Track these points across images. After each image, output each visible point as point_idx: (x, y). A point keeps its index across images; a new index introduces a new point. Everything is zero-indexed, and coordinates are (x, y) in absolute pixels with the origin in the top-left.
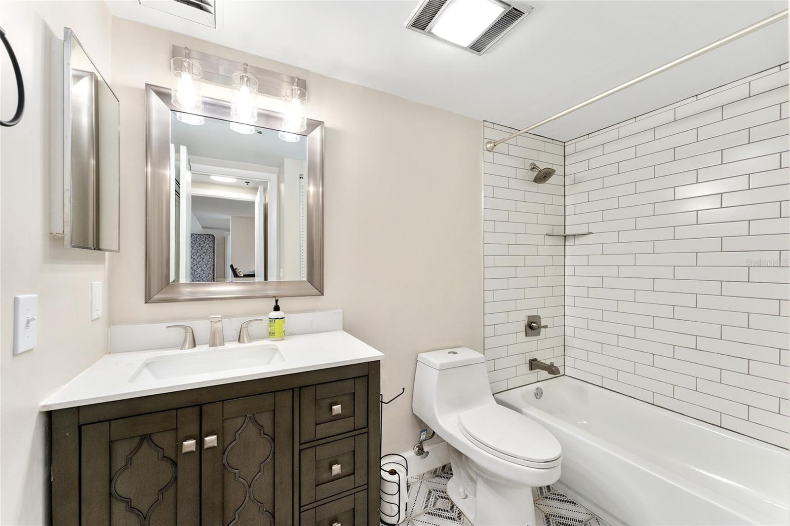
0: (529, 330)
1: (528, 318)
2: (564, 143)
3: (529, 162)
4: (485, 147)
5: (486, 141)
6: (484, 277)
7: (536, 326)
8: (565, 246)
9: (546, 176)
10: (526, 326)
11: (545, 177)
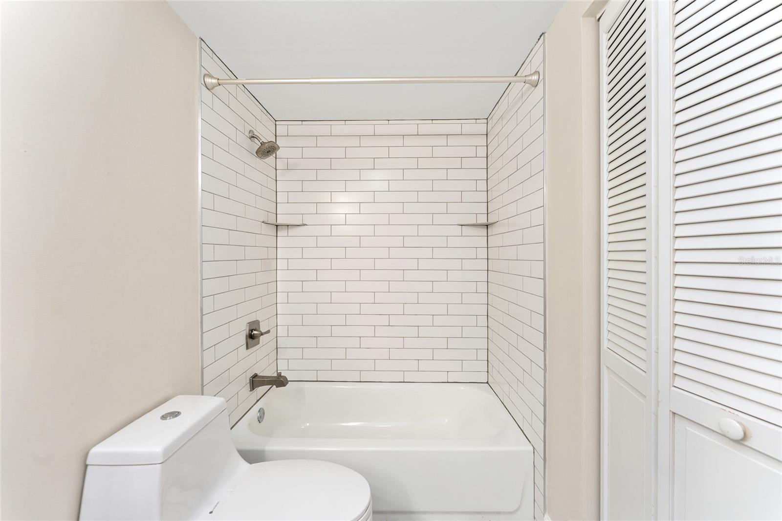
0: (250, 341)
1: (250, 326)
2: (276, 121)
3: (248, 128)
4: (202, 80)
5: (204, 72)
6: (202, 277)
7: (257, 334)
8: (277, 236)
9: (270, 151)
10: (247, 336)
11: (268, 152)
